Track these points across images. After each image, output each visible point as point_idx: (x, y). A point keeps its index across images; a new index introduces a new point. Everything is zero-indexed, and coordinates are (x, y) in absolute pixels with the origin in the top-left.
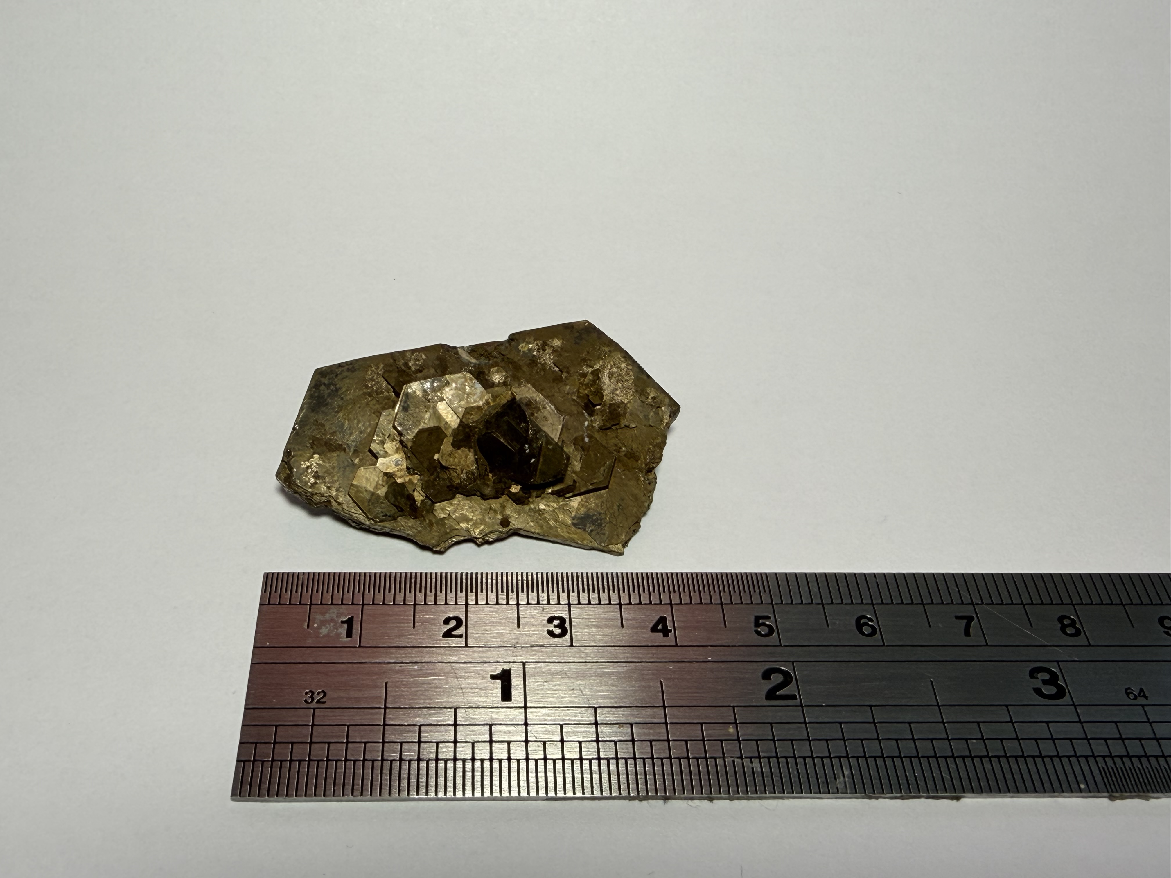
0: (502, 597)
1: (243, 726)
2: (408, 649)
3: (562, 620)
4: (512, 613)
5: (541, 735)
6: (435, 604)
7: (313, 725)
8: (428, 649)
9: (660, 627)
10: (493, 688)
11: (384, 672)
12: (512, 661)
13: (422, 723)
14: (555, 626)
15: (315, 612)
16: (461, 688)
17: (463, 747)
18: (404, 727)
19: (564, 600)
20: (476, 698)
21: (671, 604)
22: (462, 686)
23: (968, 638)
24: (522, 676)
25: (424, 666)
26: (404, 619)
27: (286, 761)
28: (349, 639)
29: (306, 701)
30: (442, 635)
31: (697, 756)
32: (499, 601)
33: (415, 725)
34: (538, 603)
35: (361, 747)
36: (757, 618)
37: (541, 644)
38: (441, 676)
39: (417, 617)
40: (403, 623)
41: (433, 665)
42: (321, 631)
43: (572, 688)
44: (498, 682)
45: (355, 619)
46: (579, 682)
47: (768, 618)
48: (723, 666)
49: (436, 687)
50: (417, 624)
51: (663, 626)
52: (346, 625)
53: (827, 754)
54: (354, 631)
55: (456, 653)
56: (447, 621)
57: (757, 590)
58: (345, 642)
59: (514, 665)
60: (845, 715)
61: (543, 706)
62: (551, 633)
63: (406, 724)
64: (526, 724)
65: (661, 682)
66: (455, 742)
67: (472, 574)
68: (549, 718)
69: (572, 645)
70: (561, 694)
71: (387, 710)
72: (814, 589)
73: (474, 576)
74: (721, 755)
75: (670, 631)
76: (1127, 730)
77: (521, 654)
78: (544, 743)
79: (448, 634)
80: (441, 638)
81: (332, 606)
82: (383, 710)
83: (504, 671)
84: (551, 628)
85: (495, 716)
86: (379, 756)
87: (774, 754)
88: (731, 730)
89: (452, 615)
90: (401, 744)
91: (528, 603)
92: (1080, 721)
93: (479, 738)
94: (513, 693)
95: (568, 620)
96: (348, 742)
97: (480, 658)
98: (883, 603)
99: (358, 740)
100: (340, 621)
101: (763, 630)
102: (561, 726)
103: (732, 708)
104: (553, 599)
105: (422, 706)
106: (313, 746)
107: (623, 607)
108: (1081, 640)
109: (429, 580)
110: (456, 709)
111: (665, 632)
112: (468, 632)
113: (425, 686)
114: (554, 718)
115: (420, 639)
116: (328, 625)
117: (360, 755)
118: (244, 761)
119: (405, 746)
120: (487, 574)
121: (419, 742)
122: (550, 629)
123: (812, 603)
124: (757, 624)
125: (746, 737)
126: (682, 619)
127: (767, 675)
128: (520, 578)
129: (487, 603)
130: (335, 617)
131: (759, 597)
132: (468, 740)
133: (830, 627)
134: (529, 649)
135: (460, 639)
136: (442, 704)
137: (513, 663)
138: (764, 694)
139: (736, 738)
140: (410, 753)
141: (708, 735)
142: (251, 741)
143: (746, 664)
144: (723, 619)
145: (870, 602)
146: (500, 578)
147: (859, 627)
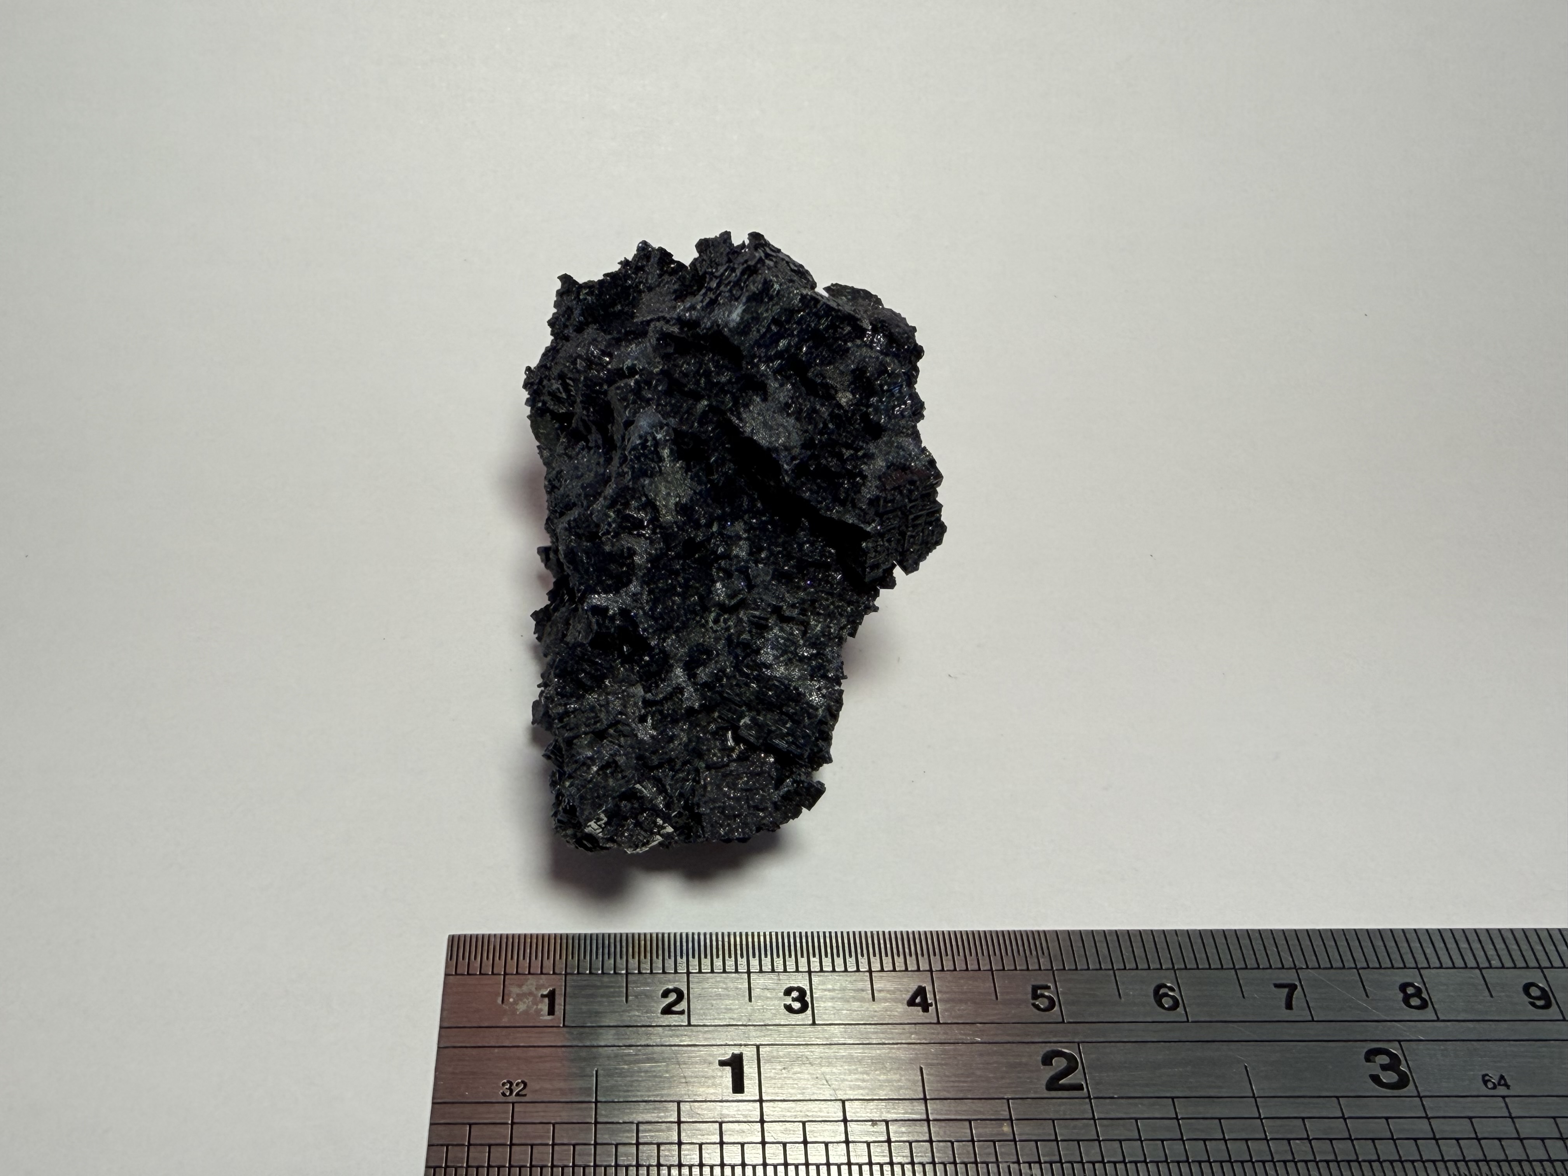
0: (730, 963)
1: (431, 1124)
2: (620, 1028)
3: (802, 991)
4: (742, 983)
5: (780, 1135)
6: (651, 973)
7: (513, 1123)
8: (643, 1029)
9: (918, 1000)
10: (722, 1077)
11: (595, 1058)
12: (743, 1043)
13: (640, 1119)
14: (794, 1000)
15: (510, 984)
16: (685, 1077)
17: (689, 1150)
18: (619, 1126)
19: (803, 967)
20: (701, 1090)
21: (931, 971)
22: (686, 1074)
23: (1289, 1011)
24: (756, 1061)
25: (640, 1050)
26: (614, 992)
27: (483, 1167)
28: (550, 1017)
29: (504, 1094)
30: (660, 1011)
31: (966, 1160)
32: (727, 967)
33: (632, 1123)
34: (773, 971)
35: (570, 1150)
36: (1035, 988)
37: (777, 1022)
38: (661, 1062)
39: (630, 989)
40: (614, 997)
41: (650, 1048)
42: (518, 1007)
43: (815, 1076)
44: (728, 1069)
45: (557, 992)
46: (824, 1069)
47: (1047, 988)
48: (995, 1049)
49: (655, 1076)
50: (630, 998)
51: (921, 998)
52: (546, 1000)
53: (1121, 1159)
54: (557, 1007)
55: (678, 1033)
56: (666, 994)
57: (1034, 953)
58: (546, 1020)
59: (748, 1049)
60: (1140, 1109)
61: (782, 1098)
62: (789, 1008)
63: (621, 1121)
64: (762, 1121)
65: (921, 1069)
66: (680, 1143)
67: (693, 934)
68: (789, 1114)
69: (814, 1024)
70: (802, 1083)
71: (599, 1104)
72: (1103, 951)
73: (696, 937)
74: (994, 1160)
75: (931, 1005)
76: (1484, 1128)
77: (754, 1034)
78: (784, 1145)
79: (667, 1010)
80: (659, 1015)
81: (530, 976)
82: (594, 1105)
83: (734, 1055)
84: (788, 1001)
85: (725, 1112)
86: (591, 1162)
87: (1057, 1158)
88: (1006, 1128)
89: (671, 987)
90: (617, 1145)
91: (761, 971)
92: (1427, 1117)
93: (707, 1139)
94: (746, 1082)
95: (808, 992)
96: (553, 1145)
97: (706, 1039)
98: (1186, 968)
99: (566, 1141)
100: (540, 995)
101: (1042, 1003)
102: (804, 1123)
103: (1005, 1101)
104: (791, 966)
105: (639, 1099)
106: (514, 1148)
107: (873, 974)
108: (1429, 1014)
109: (643, 943)
110: (679, 1103)
111: (925, 1007)
112: (691, 1007)
113: (642, 1074)
114: (795, 1114)
115: (635, 1016)
116: (525, 1000)
117: (569, 1160)
118: (435, 1168)
119: (621, 1149)
120: (711, 935)
121: (638, 1144)
122: (788, 1003)
123: (1101, 969)
124: (1035, 996)
125: (1024, 1138)
126: (945, 989)
127: (1047, 1060)
128: (750, 940)
129: (712, 972)
130: (533, 989)
131: (1036, 960)
132: (695, 1141)
133: (1123, 999)
134: (764, 1028)
135: (682, 1017)
136: (662, 1097)
137: (745, 1045)
138: (1044, 1082)
139: (1011, 1137)
140: (627, 1156)
141: (978, 1135)
142: (441, 1142)
143: (1021, 1046)
144: (993, 989)
145: (1171, 966)
146: (726, 939)
147: (1158, 998)
